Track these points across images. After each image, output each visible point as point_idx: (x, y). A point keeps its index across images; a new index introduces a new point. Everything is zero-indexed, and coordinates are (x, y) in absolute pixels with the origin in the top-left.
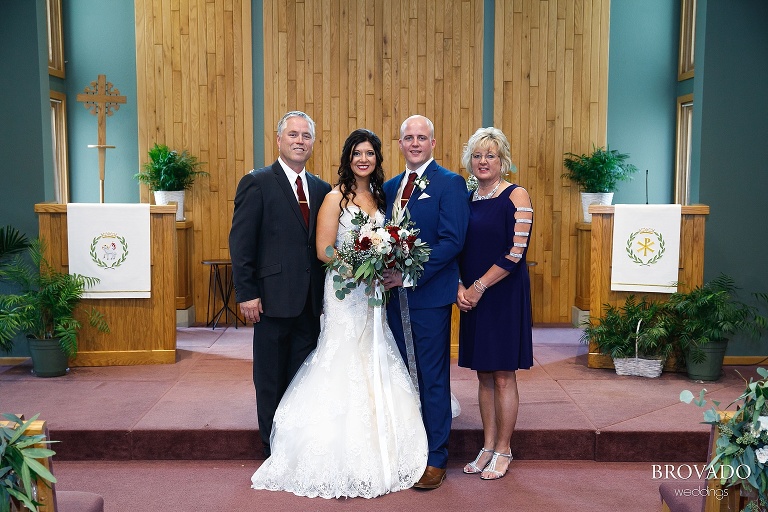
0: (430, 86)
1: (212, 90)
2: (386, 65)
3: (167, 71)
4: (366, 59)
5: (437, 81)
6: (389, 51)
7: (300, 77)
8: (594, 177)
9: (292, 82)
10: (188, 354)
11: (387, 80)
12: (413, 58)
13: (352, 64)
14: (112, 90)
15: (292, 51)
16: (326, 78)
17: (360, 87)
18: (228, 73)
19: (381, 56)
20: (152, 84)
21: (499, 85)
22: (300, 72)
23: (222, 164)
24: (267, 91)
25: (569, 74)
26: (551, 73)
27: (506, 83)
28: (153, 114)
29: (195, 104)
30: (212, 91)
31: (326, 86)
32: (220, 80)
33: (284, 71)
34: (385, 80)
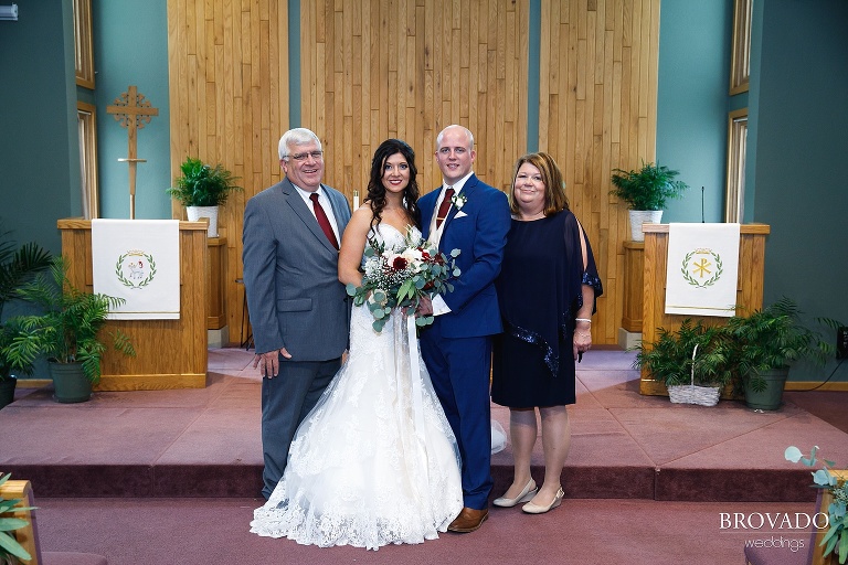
0: (474, 99)
1: (247, 102)
2: (428, 77)
3: (201, 83)
4: (407, 70)
5: (480, 93)
6: (431, 63)
7: (339, 89)
8: (644, 195)
9: (330, 94)
10: (220, 377)
11: (428, 92)
12: (456, 70)
13: (392, 76)
14: (143, 102)
15: (330, 62)
16: (365, 90)
17: (401, 100)
18: (264, 86)
19: (423, 69)
20: (186, 96)
21: (544, 99)
22: (339, 83)
23: (257, 179)
24: (305, 103)
25: (617, 88)
26: (599, 86)
27: (552, 96)
28: (185, 125)
29: (229, 116)
30: (247, 104)
31: (366, 99)
32: (256, 91)
33: (321, 83)
34: (427, 93)
